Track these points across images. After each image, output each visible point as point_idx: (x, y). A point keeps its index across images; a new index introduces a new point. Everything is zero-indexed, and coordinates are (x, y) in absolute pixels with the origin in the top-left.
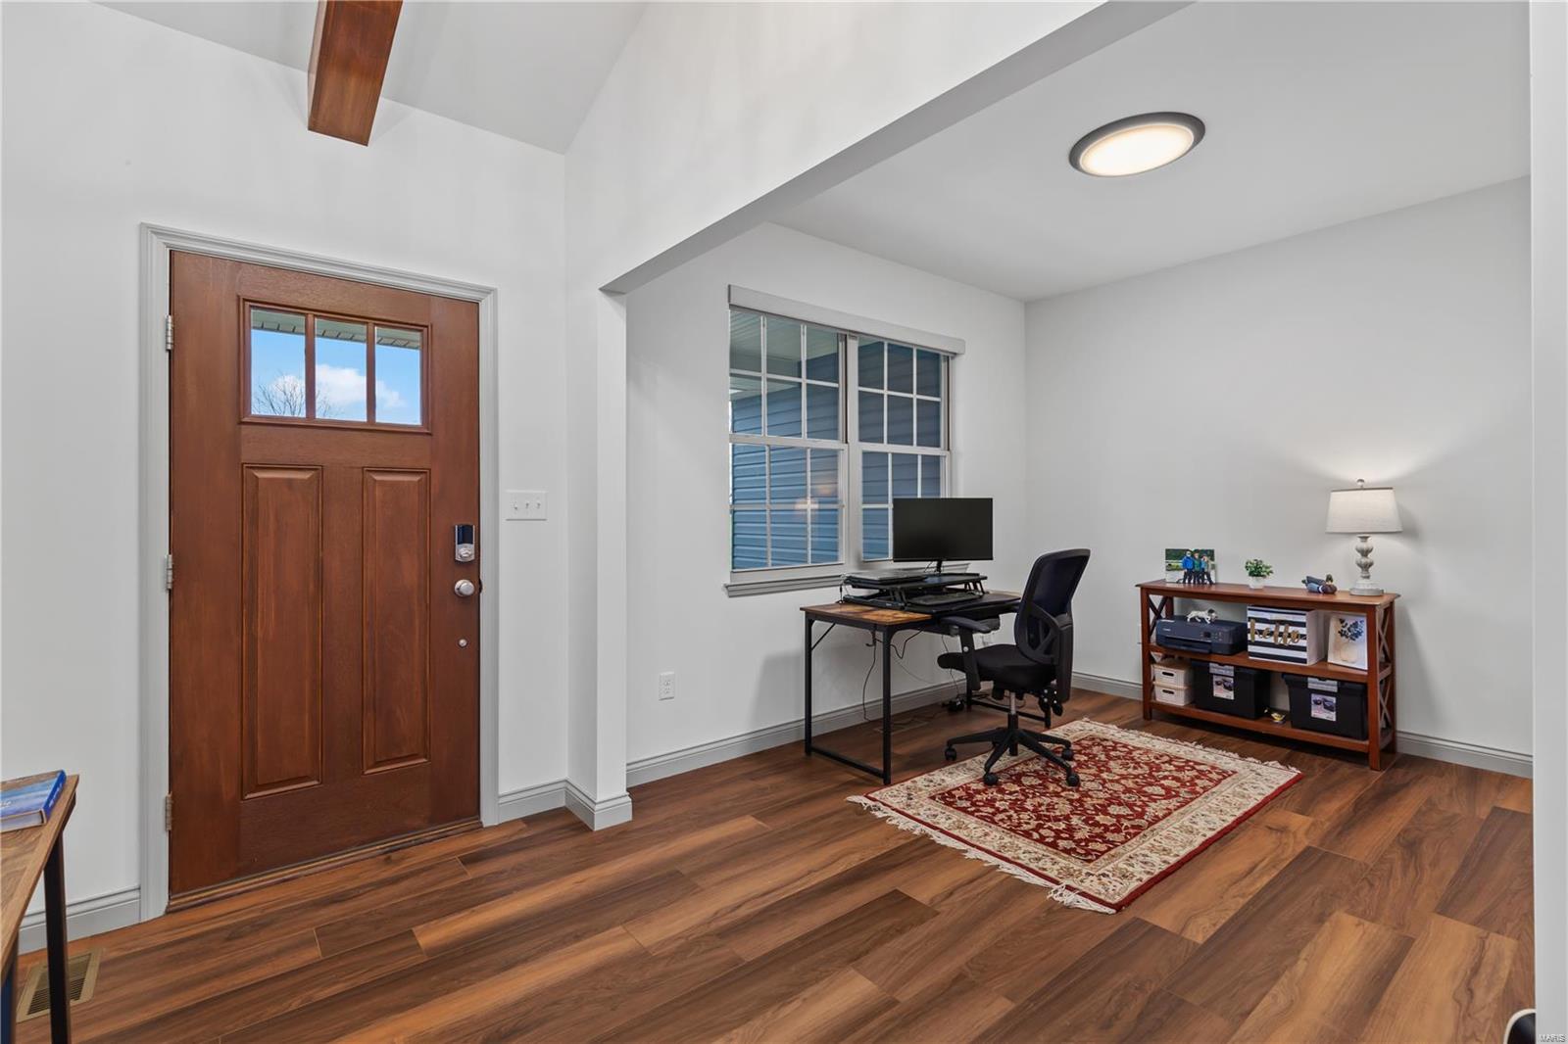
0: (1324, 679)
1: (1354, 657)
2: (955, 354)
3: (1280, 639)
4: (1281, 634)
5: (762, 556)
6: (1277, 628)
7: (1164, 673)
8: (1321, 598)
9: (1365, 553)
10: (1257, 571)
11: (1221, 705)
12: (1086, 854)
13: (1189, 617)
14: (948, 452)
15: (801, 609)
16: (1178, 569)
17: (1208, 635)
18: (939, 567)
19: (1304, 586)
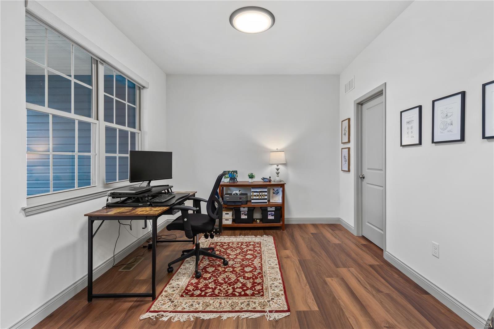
0: (272, 207)
1: (277, 199)
2: (144, 87)
3: (260, 197)
4: (260, 196)
5: (47, 185)
6: (260, 194)
7: (226, 214)
8: (268, 183)
9: (278, 170)
10: (251, 177)
11: (244, 221)
12: (259, 293)
13: (233, 193)
14: (140, 131)
15: (85, 215)
16: (227, 178)
17: (240, 198)
18: (149, 183)
19: (262, 180)
